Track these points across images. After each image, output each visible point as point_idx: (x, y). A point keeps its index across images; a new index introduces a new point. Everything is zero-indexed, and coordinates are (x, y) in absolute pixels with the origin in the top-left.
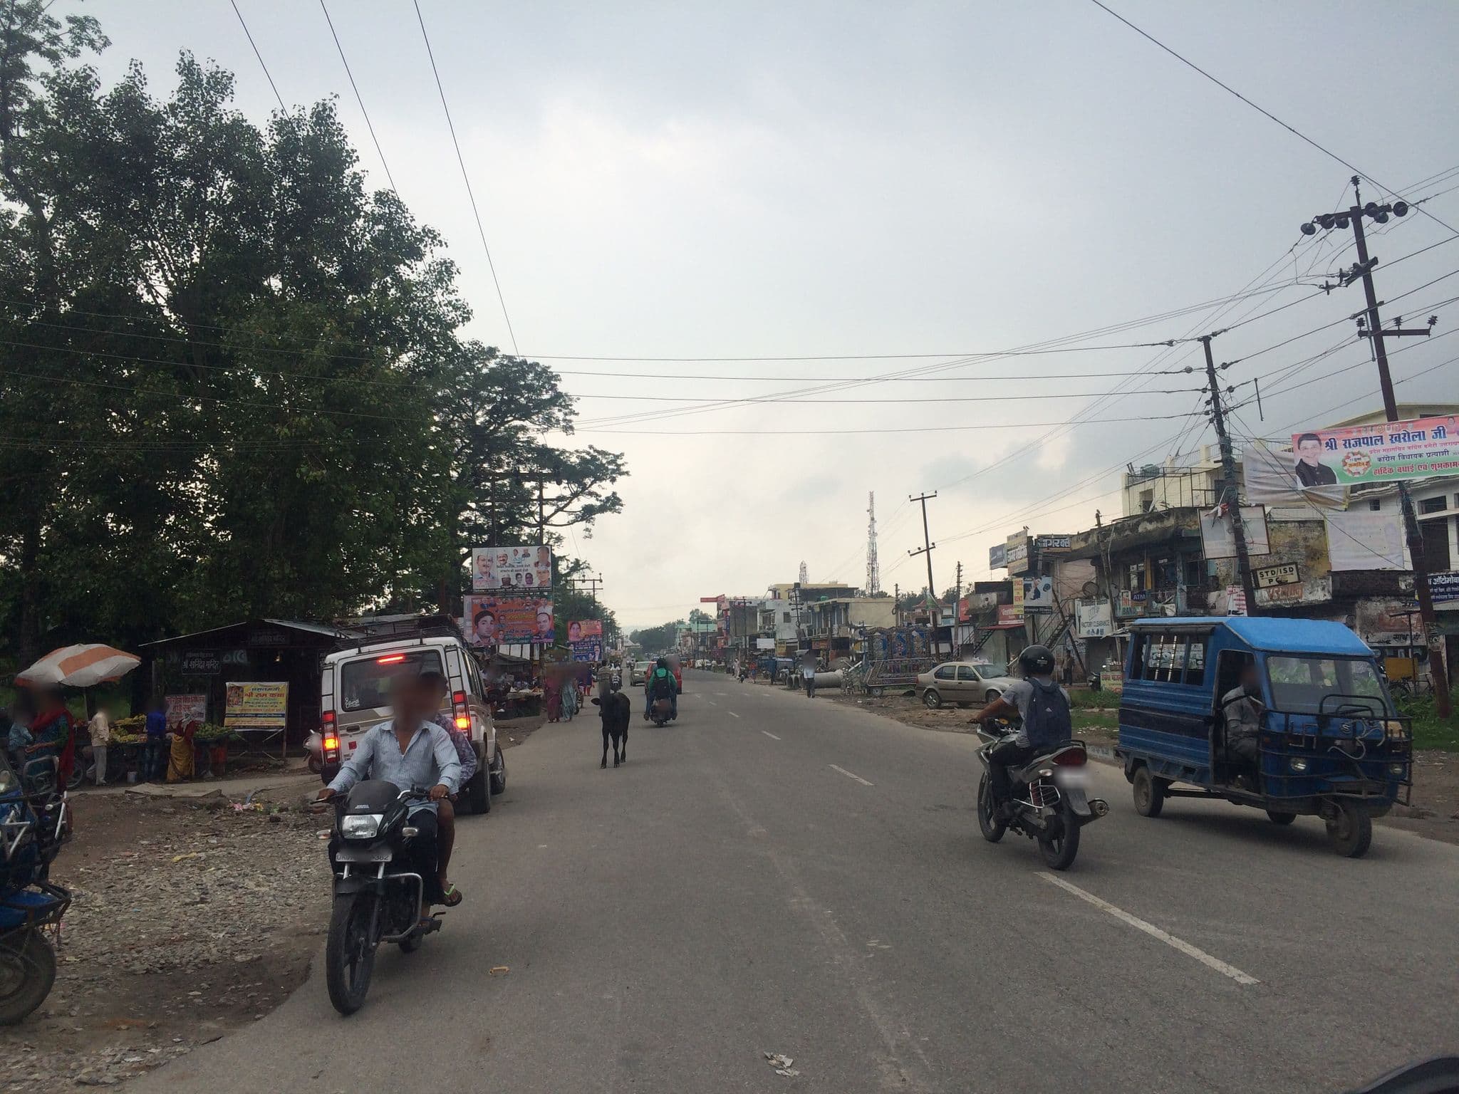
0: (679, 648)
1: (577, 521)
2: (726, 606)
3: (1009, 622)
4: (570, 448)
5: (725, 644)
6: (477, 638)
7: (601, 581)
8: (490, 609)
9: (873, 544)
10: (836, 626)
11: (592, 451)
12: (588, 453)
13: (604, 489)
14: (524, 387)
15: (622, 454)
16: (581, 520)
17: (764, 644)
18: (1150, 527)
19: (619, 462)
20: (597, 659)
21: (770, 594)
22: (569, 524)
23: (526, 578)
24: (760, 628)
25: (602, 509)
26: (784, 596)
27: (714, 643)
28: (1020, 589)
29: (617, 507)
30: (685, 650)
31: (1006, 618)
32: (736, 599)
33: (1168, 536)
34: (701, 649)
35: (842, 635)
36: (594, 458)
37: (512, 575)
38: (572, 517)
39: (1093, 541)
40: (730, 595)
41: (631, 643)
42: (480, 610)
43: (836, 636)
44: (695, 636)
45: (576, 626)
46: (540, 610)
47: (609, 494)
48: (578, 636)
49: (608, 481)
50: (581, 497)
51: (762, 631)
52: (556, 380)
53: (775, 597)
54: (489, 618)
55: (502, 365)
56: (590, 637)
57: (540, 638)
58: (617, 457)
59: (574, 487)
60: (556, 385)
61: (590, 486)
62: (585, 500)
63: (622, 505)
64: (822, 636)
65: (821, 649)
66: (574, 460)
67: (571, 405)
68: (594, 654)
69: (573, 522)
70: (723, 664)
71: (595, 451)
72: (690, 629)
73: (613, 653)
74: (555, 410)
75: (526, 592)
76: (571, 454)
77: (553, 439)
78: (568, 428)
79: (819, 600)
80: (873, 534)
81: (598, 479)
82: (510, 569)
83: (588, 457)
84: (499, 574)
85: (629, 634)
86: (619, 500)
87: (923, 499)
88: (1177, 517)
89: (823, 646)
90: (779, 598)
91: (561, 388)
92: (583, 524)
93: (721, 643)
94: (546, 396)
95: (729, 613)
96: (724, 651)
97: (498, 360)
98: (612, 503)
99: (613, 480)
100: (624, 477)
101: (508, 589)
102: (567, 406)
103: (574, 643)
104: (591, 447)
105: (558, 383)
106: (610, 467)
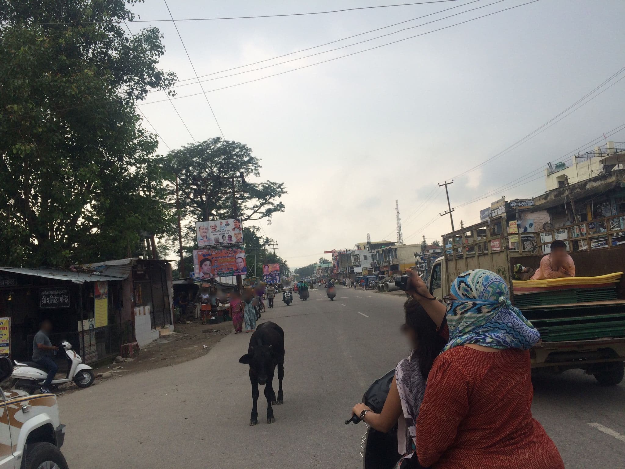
0: (316, 275)
1: (264, 217)
2: (336, 254)
3: (495, 249)
4: (258, 182)
5: (337, 271)
6: (202, 274)
7: (277, 244)
8: (209, 257)
9: (399, 223)
10: (391, 259)
11: (269, 183)
12: (267, 184)
13: (276, 200)
14: (235, 155)
15: (283, 183)
16: (266, 216)
17: (357, 270)
18: (595, 184)
19: (282, 187)
20: (278, 282)
21: (356, 248)
22: (260, 218)
23: (228, 238)
24: (353, 263)
25: (276, 210)
26: (362, 248)
27: (332, 271)
28: (515, 227)
29: (282, 209)
30: (319, 276)
31: (494, 247)
32: (340, 251)
33: (612, 187)
34: (326, 275)
35: (394, 263)
36: (269, 186)
37: (220, 237)
38: (261, 215)
39: (551, 198)
40: (338, 249)
41: (294, 274)
42: (202, 258)
43: (391, 264)
44: (322, 269)
45: (267, 267)
46: (238, 256)
47: (278, 203)
48: (268, 272)
49: (277, 196)
50: (265, 205)
51: (354, 264)
52: (250, 151)
53: (358, 249)
54: (208, 263)
55: (223, 145)
56: (274, 272)
57: (239, 272)
58: (281, 185)
59: (262, 201)
60: (250, 153)
61: (269, 199)
62: (267, 207)
63: (285, 208)
64: (384, 265)
65: (385, 271)
66: (260, 188)
67: (257, 163)
68: (276, 280)
69: (262, 217)
70: (337, 281)
71: (270, 183)
72: (320, 267)
73: (287, 279)
74: (250, 165)
75: (229, 246)
76: (259, 185)
77: (250, 179)
78: (257, 174)
79: (381, 248)
80: (399, 219)
81: (271, 196)
82: (219, 233)
83: (267, 186)
84: (213, 237)
85: (294, 271)
86: (283, 205)
87: (446, 185)
88: (617, 176)
89: (385, 269)
90: (360, 249)
91: (252, 155)
92: (267, 218)
93: (335, 271)
94: (246, 159)
95: (338, 257)
96: (337, 275)
97: (222, 143)
98: (280, 207)
99: (280, 196)
100: (285, 194)
101: (218, 245)
102: (256, 164)
103: (266, 275)
104: (268, 181)
105: (251, 152)
106: (278, 190)
